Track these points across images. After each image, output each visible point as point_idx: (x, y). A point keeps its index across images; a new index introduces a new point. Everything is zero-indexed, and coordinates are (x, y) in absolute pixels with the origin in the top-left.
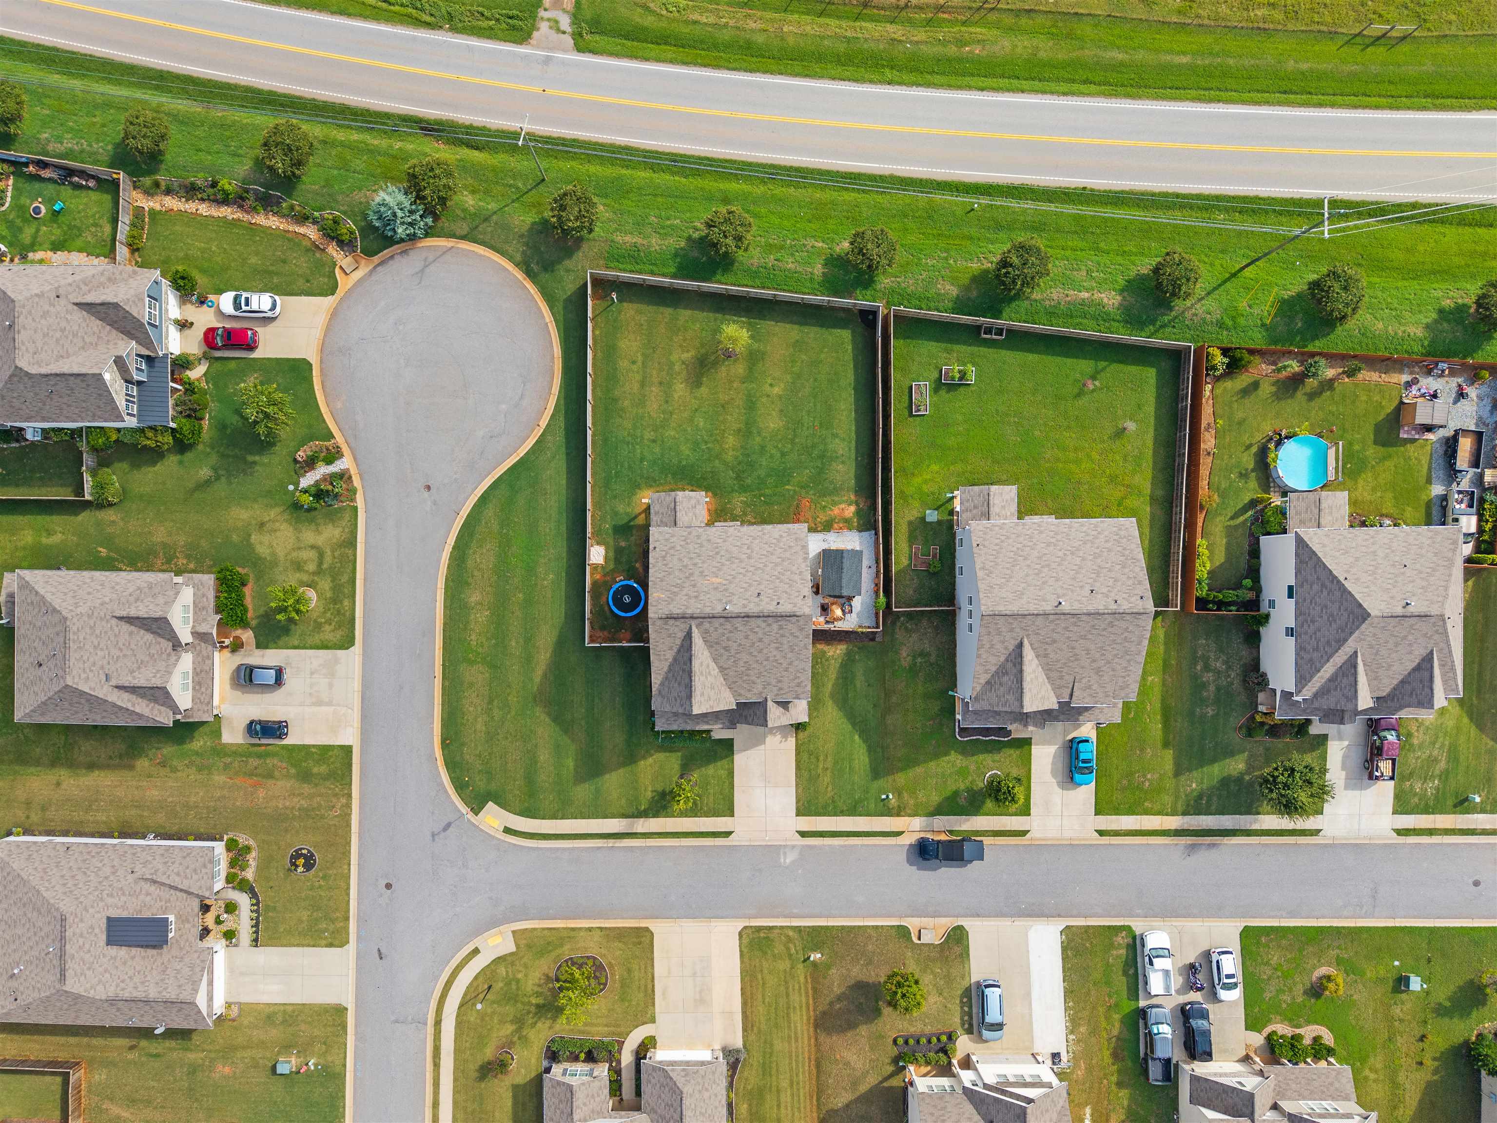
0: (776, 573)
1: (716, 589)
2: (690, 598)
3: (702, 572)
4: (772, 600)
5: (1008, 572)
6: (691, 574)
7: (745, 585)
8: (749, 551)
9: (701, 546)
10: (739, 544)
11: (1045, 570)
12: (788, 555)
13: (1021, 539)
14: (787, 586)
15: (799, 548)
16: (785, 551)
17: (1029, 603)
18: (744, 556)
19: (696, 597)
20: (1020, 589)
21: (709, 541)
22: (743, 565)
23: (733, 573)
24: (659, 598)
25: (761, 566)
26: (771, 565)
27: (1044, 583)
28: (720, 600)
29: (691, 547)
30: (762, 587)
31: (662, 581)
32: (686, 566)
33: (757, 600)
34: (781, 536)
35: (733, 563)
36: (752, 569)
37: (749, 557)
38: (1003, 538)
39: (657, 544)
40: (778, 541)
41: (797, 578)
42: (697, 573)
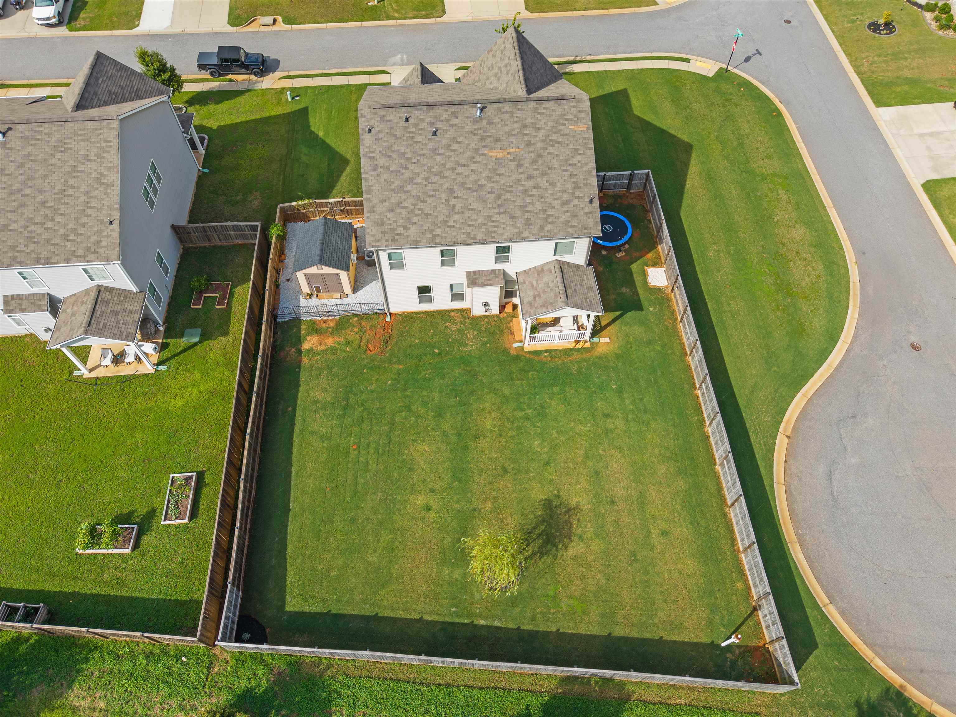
0: (411, 167)
1: (497, 140)
2: (533, 125)
3: (520, 165)
4: (416, 125)
5: (71, 182)
6: (534, 162)
7: (455, 147)
8: (453, 201)
9: (522, 207)
10: (468, 214)
11: (16, 186)
12: (395, 198)
13: (45, 235)
14: (396, 148)
15: (379, 209)
16: (399, 204)
17: (49, 134)
18: (459, 193)
19: (525, 127)
20: (59, 156)
21: (512, 217)
22: (460, 179)
23: (473, 166)
24: (576, 123)
25: (434, 179)
26: (418, 180)
27: (22, 165)
28: (490, 123)
29: (538, 206)
30: (431, 145)
31: (576, 150)
32: (544, 174)
33: (439, 125)
34: (405, 228)
35: (476, 182)
36: (447, 173)
37: (451, 191)
38: (72, 237)
39: (588, 208)
40: (409, 220)
41: (381, 161)
42: (526, 164)
